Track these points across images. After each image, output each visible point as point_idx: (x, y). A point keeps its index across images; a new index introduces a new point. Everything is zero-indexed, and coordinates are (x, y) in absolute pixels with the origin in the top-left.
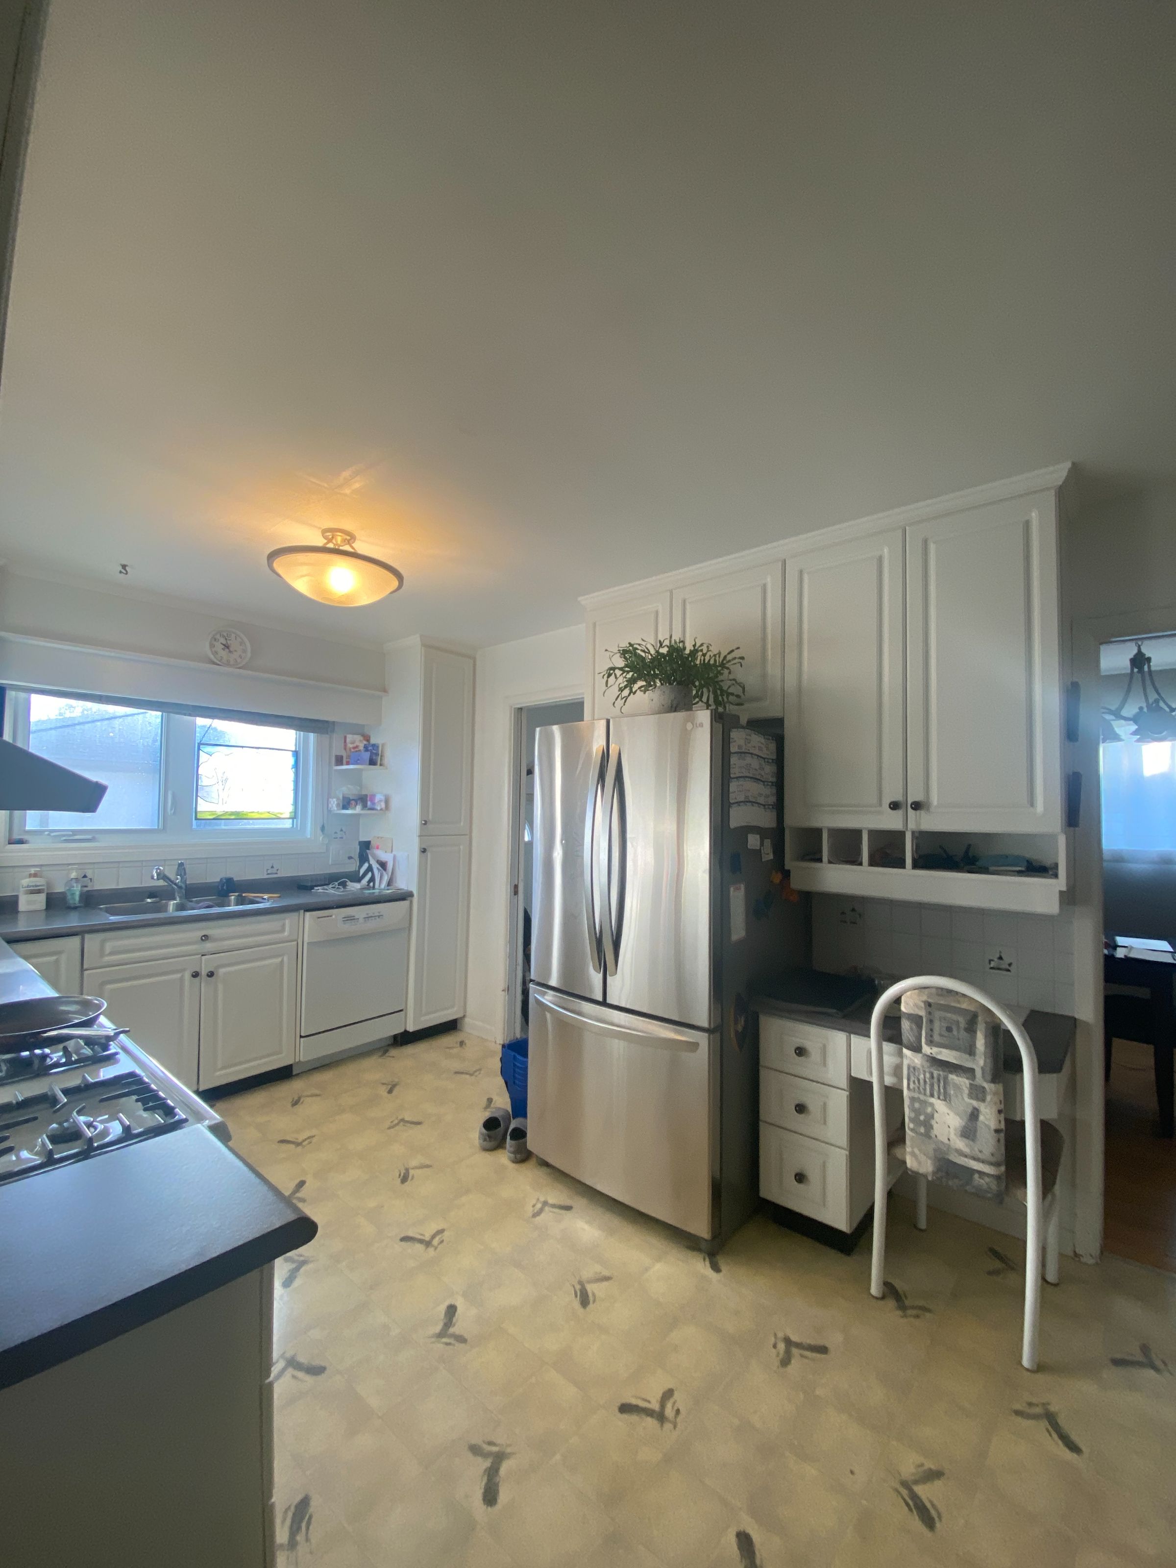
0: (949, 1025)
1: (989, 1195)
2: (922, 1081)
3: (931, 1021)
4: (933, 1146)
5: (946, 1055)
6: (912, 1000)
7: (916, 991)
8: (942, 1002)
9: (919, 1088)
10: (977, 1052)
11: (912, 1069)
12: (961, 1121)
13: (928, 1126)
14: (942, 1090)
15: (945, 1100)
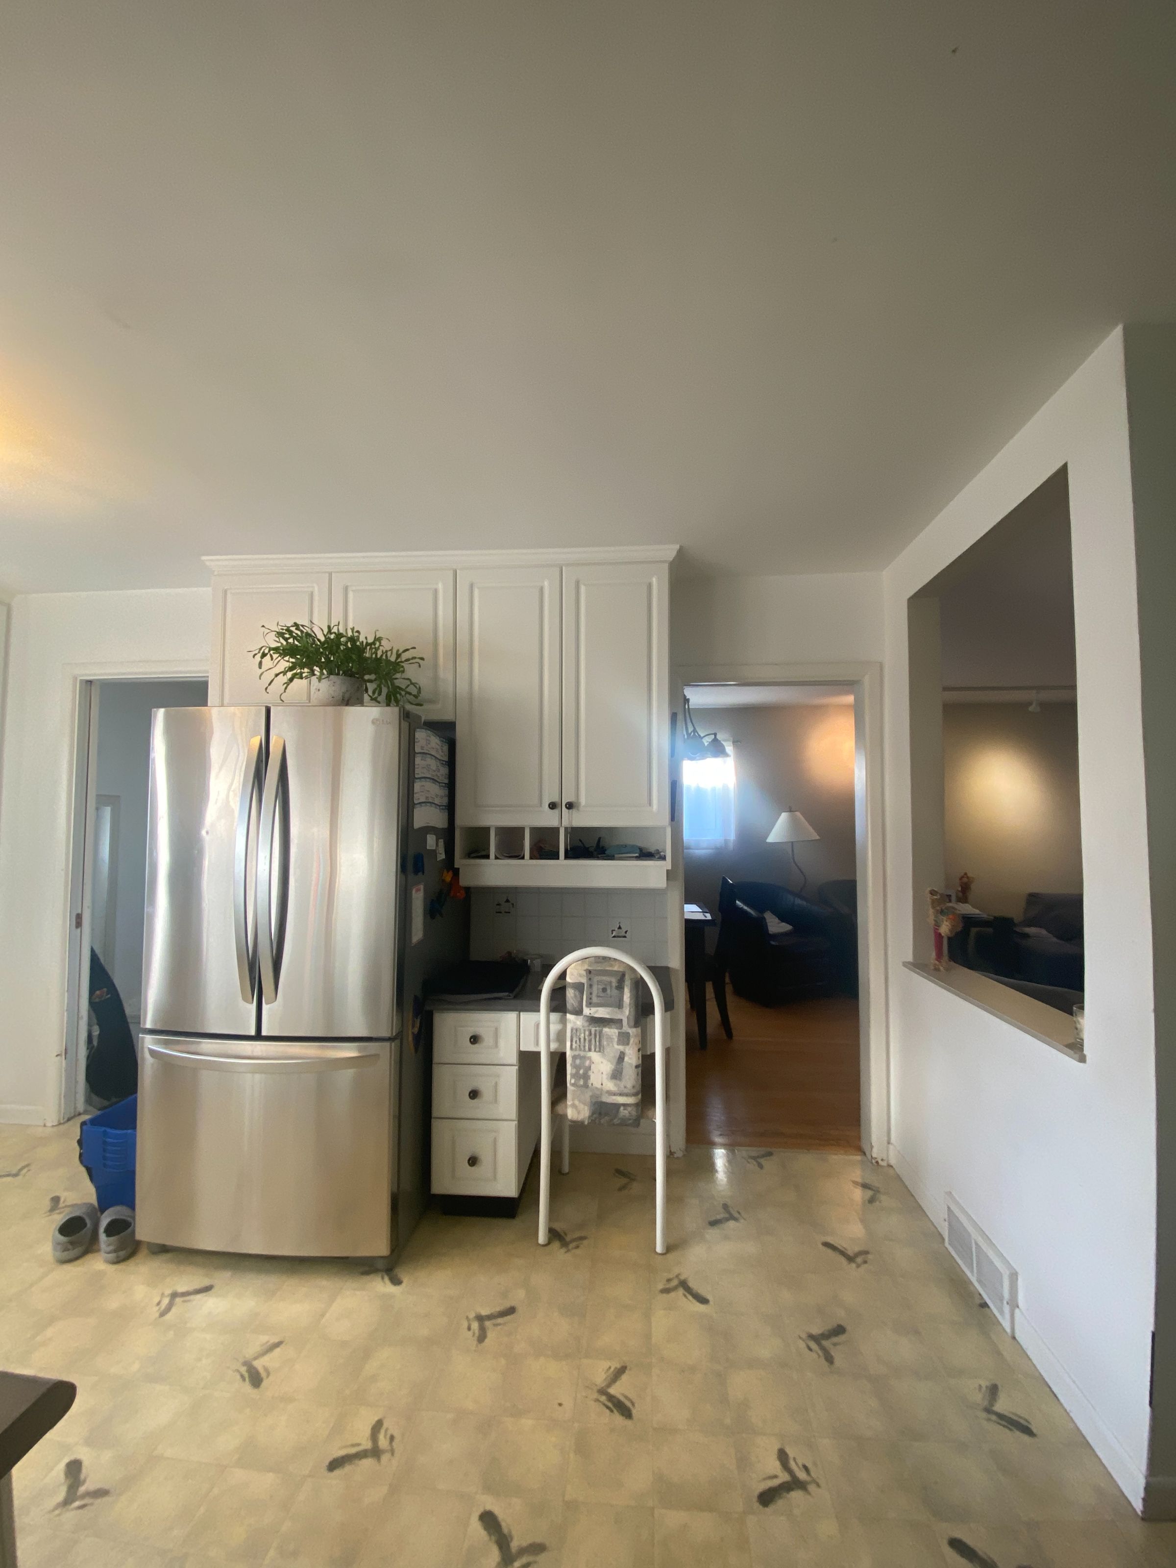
0: (604, 986)
1: (630, 1121)
2: (582, 1040)
3: (591, 986)
4: (590, 1093)
5: (601, 1012)
6: (576, 971)
7: (579, 962)
8: (599, 968)
9: (580, 1046)
10: (624, 1005)
11: (574, 1031)
12: (611, 1066)
13: (586, 1077)
14: (598, 1043)
15: (599, 1051)
